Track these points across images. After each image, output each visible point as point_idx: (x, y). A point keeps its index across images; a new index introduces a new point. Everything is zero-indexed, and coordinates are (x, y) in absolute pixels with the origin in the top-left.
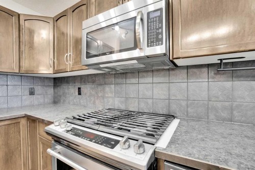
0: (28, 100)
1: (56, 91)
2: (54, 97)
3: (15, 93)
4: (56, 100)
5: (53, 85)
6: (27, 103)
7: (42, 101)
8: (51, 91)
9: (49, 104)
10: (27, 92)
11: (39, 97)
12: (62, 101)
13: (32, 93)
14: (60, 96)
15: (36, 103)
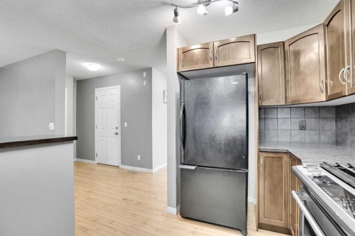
0: (298, 135)
1: (339, 125)
2: (337, 135)
3: (284, 127)
4: (340, 140)
5: (334, 116)
6: (296, 139)
7: (316, 138)
8: (331, 126)
9: (327, 143)
10: (296, 127)
11: (312, 132)
12: (349, 142)
13: (302, 128)
14: (346, 134)
15: (308, 140)
